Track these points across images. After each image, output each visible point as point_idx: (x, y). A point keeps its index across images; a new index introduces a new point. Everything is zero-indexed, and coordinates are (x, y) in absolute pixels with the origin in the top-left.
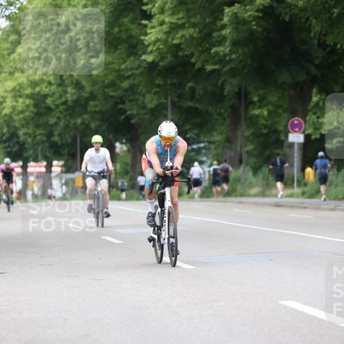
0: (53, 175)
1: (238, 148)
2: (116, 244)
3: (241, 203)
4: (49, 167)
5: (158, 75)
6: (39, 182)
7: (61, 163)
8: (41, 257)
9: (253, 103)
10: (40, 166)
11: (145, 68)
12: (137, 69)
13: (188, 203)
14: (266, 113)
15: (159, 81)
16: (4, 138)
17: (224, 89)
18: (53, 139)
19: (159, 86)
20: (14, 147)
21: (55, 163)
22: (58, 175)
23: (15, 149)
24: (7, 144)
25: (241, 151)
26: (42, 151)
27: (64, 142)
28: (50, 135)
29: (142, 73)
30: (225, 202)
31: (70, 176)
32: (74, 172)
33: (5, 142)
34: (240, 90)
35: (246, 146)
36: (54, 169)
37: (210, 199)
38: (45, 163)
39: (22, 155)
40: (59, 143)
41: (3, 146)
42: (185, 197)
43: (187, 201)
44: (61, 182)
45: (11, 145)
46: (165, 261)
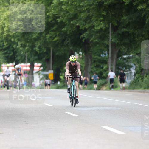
0: (34, 72)
2: (74, 117)
4: (32, 66)
5: (104, 10)
6: (25, 76)
7: (40, 64)
8: (26, 124)
10: (26, 66)
11: (96, 5)
12: (91, 6)
13: (121, 92)
15: (104, 13)
16: (4, 47)
17: (146, 20)
19: (104, 16)
20: (10, 53)
21: (36, 64)
22: (37, 72)
23: (11, 55)
24: (6, 51)
26: (27, 57)
27: (41, 52)
28: (33, 46)
29: (93, 8)
30: (144, 92)
31: (46, 73)
32: (48, 71)
33: (5, 50)
36: (35, 68)
37: (134, 90)
38: (29, 64)
39: (15, 58)
41: (3, 53)
42: (119, 88)
43: (120, 91)
44: (39, 77)
45: (9, 52)
46: (105, 129)
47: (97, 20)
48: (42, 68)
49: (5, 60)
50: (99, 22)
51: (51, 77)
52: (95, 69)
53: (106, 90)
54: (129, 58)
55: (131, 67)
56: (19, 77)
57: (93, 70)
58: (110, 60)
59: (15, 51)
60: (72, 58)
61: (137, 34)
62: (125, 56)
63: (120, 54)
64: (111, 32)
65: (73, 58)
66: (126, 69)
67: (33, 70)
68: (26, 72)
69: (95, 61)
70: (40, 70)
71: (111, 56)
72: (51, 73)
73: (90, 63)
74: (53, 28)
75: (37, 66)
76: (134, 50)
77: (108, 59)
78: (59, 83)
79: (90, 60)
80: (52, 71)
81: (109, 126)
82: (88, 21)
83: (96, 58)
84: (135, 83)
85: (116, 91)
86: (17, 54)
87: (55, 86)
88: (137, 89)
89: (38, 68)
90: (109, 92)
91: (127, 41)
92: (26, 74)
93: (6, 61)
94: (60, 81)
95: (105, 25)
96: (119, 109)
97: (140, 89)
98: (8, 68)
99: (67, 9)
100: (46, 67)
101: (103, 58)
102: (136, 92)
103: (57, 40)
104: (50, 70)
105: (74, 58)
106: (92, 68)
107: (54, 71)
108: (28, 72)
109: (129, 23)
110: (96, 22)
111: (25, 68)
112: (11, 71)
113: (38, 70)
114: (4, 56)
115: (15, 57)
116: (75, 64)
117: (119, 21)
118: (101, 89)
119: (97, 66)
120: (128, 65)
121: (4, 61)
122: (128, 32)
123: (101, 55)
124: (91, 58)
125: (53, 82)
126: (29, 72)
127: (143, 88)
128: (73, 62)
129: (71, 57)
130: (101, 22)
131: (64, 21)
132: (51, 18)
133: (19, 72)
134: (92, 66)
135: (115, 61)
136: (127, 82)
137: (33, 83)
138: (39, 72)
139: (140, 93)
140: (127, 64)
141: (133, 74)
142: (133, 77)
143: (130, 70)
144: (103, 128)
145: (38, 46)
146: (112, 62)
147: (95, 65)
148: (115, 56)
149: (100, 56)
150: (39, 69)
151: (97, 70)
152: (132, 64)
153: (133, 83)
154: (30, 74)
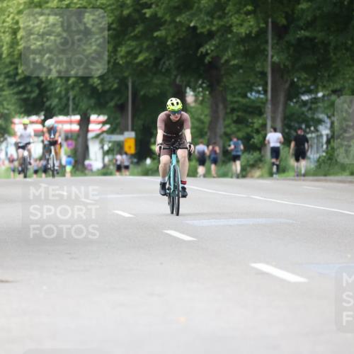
0: (90, 135)
2: (184, 241)
4: (85, 122)
6: (68, 145)
7: (103, 118)
8: (71, 258)
10: (71, 122)
16: (18, 78)
18: (91, 82)
20: (32, 92)
21: (93, 117)
22: (97, 136)
23: (33, 95)
24: (21, 88)
26: (74, 99)
27: (107, 88)
30: (351, 182)
32: (122, 133)
33: (19, 83)
36: (91, 127)
37: (328, 178)
38: (78, 117)
39: (43, 103)
40: (100, 90)
41: (15, 90)
42: (292, 174)
43: (293, 180)
44: (102, 148)
45: (29, 89)
47: (238, 12)
48: (107, 127)
49: (21, 107)
50: (243, 16)
51: (130, 147)
52: (234, 128)
53: (261, 177)
54: (315, 101)
55: (320, 122)
56: (52, 148)
57: (228, 130)
58: (269, 106)
59: (43, 85)
60: (173, 104)
61: (333, 44)
62: (305, 98)
63: (293, 92)
64: (273, 39)
65: (175, 104)
66: (308, 126)
67: (87, 131)
68: (69, 135)
69: (233, 110)
70: (103, 132)
71: (272, 97)
72: (129, 138)
73: (221, 113)
74: (134, 30)
75: (97, 122)
76: (328, 81)
77: (264, 103)
78: (148, 161)
79: (221, 106)
80: (133, 134)
81: (267, 263)
82: (218, 14)
83: (236, 102)
84: (329, 161)
85: (284, 180)
86: (48, 93)
87: (139, 169)
88: (335, 174)
89: (99, 126)
90: (268, 183)
91: (310, 60)
92: (70, 142)
93: (23, 110)
94: (151, 157)
95: (258, 23)
96: (291, 221)
97: (342, 174)
98: (26, 127)
100: (118, 125)
101: (253, 101)
102: (331, 181)
103: (145, 60)
104: (127, 130)
105: (178, 103)
106: (228, 126)
107: (136, 135)
108: (75, 137)
109: (315, 19)
110: (237, 16)
111: (67, 127)
112: (33, 134)
113: (98, 132)
114: (17, 99)
115: (45, 100)
116: (179, 116)
117: (290, 13)
118: (249, 175)
119: (239, 121)
120: (313, 119)
121: (18, 110)
122: (311, 40)
123: (249, 95)
124: (224, 101)
125: (135, 160)
126: (78, 136)
127: (348, 172)
128: (174, 112)
129: (169, 103)
130: (249, 17)
131: (160, 15)
132: (128, 8)
133: (52, 136)
134: (228, 121)
135: (281, 108)
136: (309, 158)
137: (87, 162)
138: (102, 136)
139: (341, 185)
140: (309, 115)
141: (325, 139)
142: (325, 146)
143: (317, 130)
144: (255, 268)
146: (274, 111)
147: (235, 118)
148: (282, 98)
149: (245, 96)
150: (100, 129)
151: (239, 130)
152: (322, 116)
153: (324, 161)
154: (80, 140)
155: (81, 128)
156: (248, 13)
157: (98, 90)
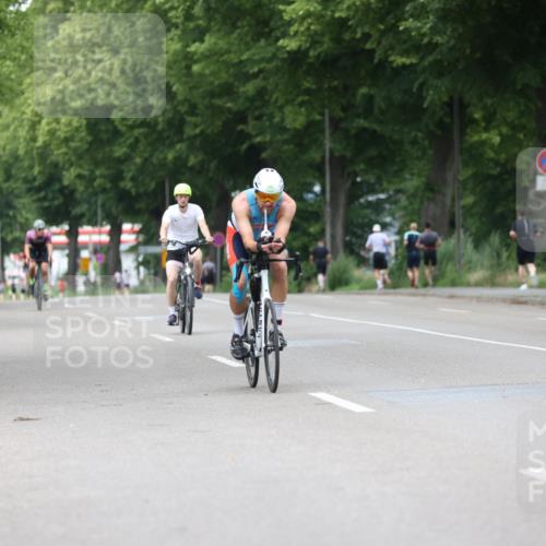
0: (123, 247)
1: (448, 201)
2: (232, 368)
3: (452, 297)
4: (116, 233)
5: (307, 73)
6: (97, 259)
7: (137, 227)
8: (102, 391)
9: (474, 121)
10: (100, 233)
13: (358, 297)
14: (497, 140)
15: (307, 84)
16: (37, 183)
18: (122, 184)
19: (308, 92)
20: (53, 199)
21: (126, 226)
22: (132, 249)
23: (56, 203)
24: (42, 194)
25: (453, 206)
26: (103, 205)
27: (141, 190)
28: (117, 178)
29: (278, 70)
30: (424, 295)
31: (153, 250)
33: (39, 189)
34: (451, 98)
35: (461, 198)
36: (124, 237)
37: (398, 291)
38: (108, 228)
39: (68, 212)
40: (133, 191)
41: (35, 197)
42: (355, 287)
43: (359, 294)
44: (137, 259)
45: (50, 196)
46: (319, 399)
47: (290, 103)
48: (142, 237)
50: (296, 108)
58: (328, 210)
59: (66, 191)
63: (355, 193)
67: (119, 242)
68: (99, 247)
71: (332, 198)
77: (322, 207)
81: (328, 392)
85: (349, 294)
89: (133, 237)
90: (329, 298)
92: (99, 255)
99: (207, 72)
102: (401, 294)
108: (104, 250)
111: (96, 238)
113: (133, 243)
123: (305, 197)
126: (109, 248)
130: (303, 109)
135: (341, 211)
144: (314, 397)
145: (130, 175)
146: (334, 216)
148: (342, 199)
150: (135, 240)
154: (111, 253)
155: (111, 239)
156: (302, 104)
157: (131, 193)
